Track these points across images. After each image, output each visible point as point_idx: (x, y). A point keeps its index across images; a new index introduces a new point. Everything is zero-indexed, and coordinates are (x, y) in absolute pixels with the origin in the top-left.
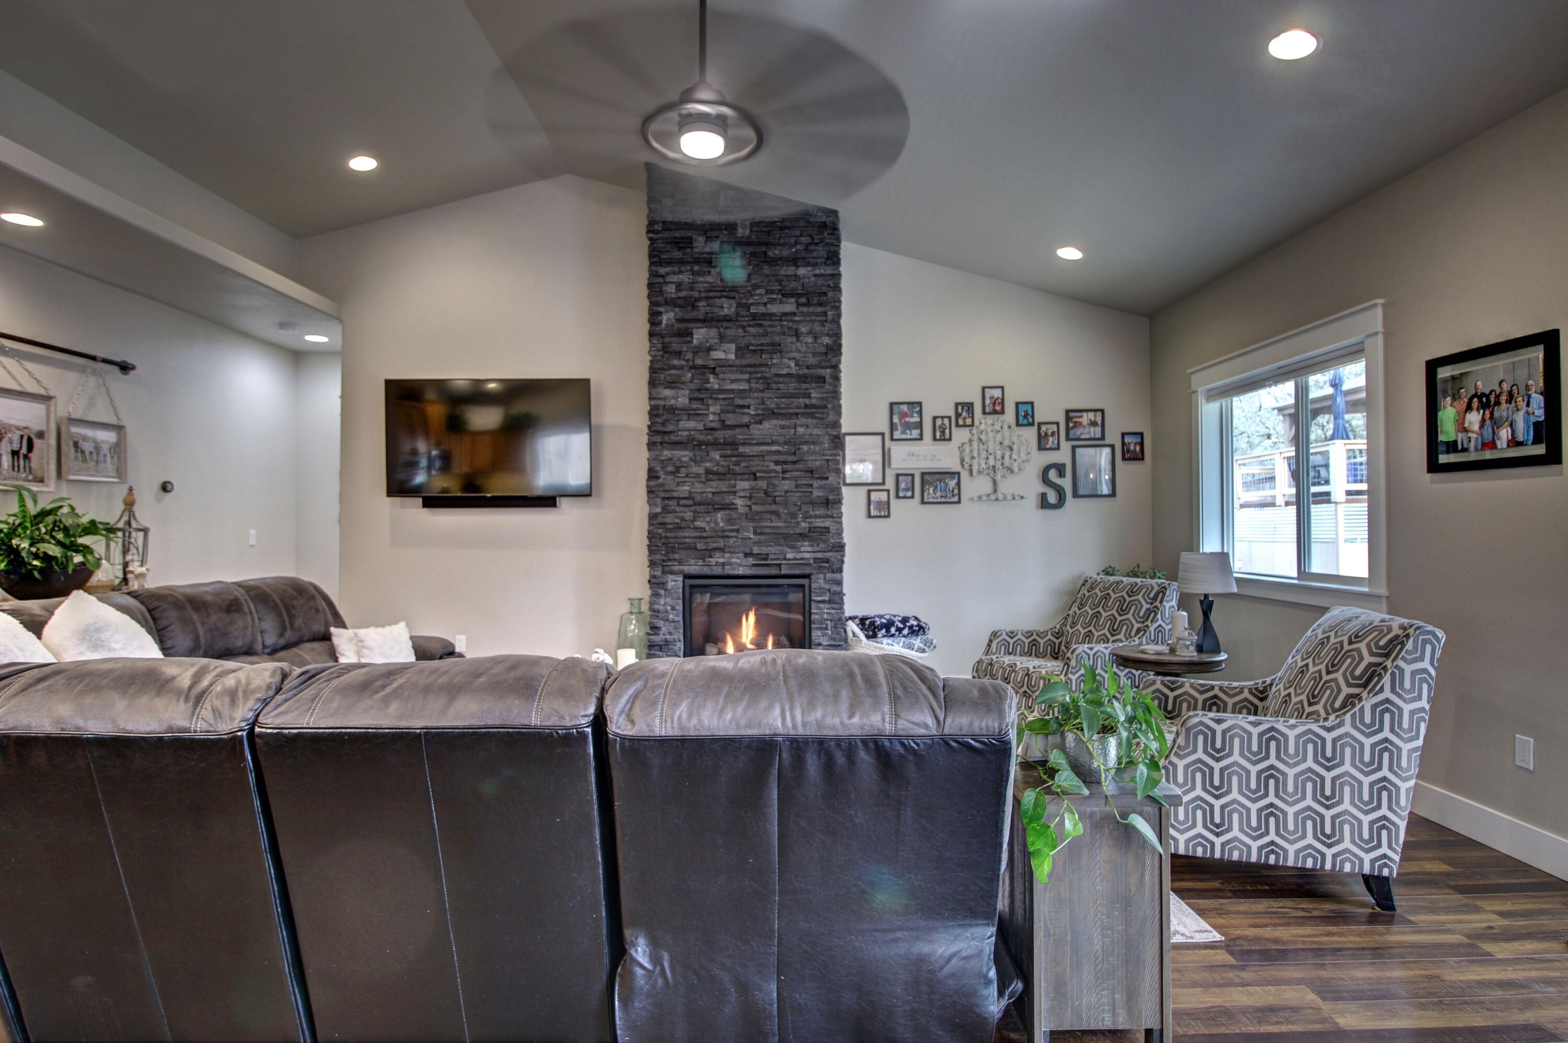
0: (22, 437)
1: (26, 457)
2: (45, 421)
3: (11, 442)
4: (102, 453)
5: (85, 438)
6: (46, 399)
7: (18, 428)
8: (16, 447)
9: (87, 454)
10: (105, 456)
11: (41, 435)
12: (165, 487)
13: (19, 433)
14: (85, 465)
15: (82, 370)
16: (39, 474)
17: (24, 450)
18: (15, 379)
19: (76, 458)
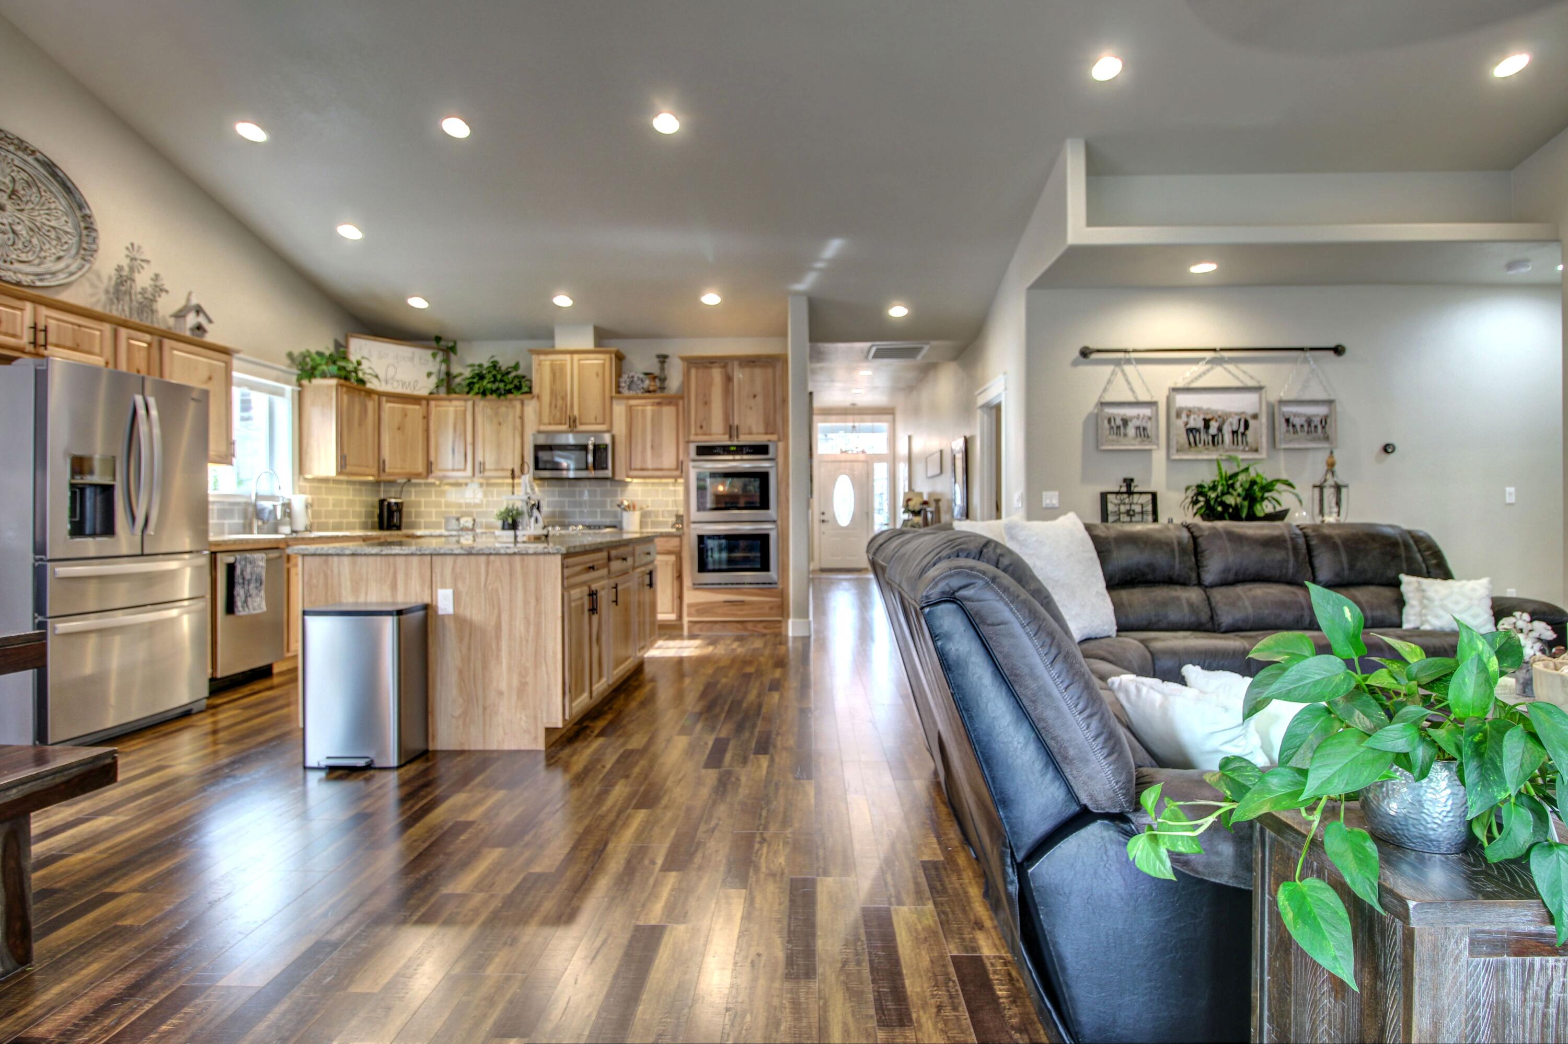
0: (1240, 420)
1: (1243, 434)
2: (1258, 405)
3: (1231, 424)
4: (1313, 425)
5: (1296, 415)
6: (1259, 389)
7: (1237, 414)
8: (1235, 428)
9: (1298, 427)
10: (1316, 427)
11: (1255, 417)
12: (1387, 449)
13: (1237, 418)
14: (1296, 436)
15: (1295, 361)
16: (1254, 446)
17: (1242, 429)
18: (1238, 378)
19: (1288, 431)
